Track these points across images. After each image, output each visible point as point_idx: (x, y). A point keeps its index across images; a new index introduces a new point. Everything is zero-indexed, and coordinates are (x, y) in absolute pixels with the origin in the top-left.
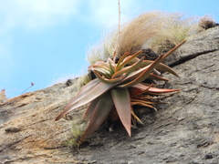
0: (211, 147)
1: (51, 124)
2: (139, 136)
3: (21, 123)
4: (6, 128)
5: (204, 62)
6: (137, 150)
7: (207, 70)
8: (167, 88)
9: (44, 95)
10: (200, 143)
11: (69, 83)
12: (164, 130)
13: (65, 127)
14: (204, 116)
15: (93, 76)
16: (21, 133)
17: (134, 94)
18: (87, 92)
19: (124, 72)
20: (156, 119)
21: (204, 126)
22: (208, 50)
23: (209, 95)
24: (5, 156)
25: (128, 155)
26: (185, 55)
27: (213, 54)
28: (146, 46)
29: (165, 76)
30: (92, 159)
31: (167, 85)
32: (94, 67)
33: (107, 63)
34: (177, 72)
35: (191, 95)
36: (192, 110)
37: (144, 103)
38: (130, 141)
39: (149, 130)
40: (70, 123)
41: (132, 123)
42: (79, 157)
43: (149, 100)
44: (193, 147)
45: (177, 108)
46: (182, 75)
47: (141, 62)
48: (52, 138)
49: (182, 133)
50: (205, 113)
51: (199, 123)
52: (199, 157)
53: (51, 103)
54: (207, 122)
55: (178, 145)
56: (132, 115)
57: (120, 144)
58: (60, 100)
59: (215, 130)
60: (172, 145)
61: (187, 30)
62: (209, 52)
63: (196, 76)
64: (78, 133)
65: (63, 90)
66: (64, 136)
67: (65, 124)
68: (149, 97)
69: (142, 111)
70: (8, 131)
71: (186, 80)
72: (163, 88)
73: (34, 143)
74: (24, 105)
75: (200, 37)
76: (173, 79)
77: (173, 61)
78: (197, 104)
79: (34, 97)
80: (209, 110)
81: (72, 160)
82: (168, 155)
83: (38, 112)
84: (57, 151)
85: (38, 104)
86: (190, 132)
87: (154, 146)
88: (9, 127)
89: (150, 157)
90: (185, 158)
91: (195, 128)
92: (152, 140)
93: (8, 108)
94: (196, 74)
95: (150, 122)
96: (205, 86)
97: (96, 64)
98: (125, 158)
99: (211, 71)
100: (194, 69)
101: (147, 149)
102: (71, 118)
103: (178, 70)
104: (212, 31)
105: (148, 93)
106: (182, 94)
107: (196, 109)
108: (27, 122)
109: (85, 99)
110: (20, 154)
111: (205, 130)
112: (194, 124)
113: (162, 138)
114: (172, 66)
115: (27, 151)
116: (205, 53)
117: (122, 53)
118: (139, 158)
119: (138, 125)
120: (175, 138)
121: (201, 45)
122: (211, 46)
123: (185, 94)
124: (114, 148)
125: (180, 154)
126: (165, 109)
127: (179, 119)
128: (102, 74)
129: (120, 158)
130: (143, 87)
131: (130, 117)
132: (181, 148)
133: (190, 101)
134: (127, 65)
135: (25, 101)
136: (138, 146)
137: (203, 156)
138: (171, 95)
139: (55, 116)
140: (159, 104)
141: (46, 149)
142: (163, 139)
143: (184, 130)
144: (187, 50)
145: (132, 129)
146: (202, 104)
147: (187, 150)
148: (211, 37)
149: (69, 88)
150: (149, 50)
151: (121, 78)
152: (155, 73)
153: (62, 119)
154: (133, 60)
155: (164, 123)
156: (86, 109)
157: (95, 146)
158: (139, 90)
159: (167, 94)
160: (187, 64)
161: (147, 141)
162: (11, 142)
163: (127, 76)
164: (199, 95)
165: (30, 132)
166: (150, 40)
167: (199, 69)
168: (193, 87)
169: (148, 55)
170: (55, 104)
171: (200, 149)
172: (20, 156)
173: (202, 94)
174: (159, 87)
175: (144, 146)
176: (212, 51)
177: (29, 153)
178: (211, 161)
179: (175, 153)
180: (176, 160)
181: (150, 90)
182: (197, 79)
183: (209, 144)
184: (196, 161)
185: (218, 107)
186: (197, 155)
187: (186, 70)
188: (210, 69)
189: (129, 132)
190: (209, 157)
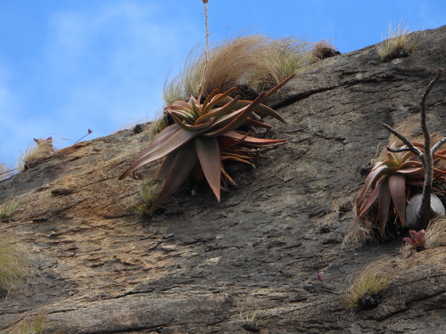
0: (328, 217)
1: (113, 185)
2: (231, 201)
3: (73, 183)
4: (53, 189)
5: (319, 103)
6: (228, 221)
7: (324, 114)
8: (270, 138)
9: (104, 146)
10: (313, 211)
11: (138, 129)
12: (265, 194)
13: (132, 189)
14: (319, 176)
15: (170, 120)
16: (73, 196)
17: (226, 145)
18: (162, 141)
19: (212, 115)
20: (254, 179)
21: (319, 189)
22: (325, 86)
23: (325, 147)
24: (50, 227)
25: (217, 227)
26: (294, 93)
27: (332, 92)
28: (242, 81)
29: (268, 122)
30: (168, 232)
31: (269, 133)
32: (172, 108)
33: (189, 103)
34: (283, 116)
35: (302, 147)
36: (302, 167)
37: (239, 158)
38: (220, 208)
39: (244, 194)
40: (139, 183)
41: (222, 184)
42: (151, 229)
43: (246, 154)
44: (304, 217)
45: (283, 165)
46: (290, 121)
47: (235, 102)
48: (114, 202)
49: (290, 199)
50: (320, 171)
51: (311, 185)
52: (311, 231)
53: (113, 156)
54: (322, 184)
55: (284, 214)
56: (222, 174)
57: (205, 213)
58: (125, 153)
59: (333, 195)
60: (275, 214)
61: (297, 60)
62: (327, 89)
63: (309, 122)
64: (150, 197)
65: (129, 138)
66: (131, 201)
67: (132, 184)
68: (244, 149)
69: (235, 168)
70: (56, 193)
71: (295, 127)
72: (263, 138)
73: (90, 209)
74: (77, 158)
75: (314, 70)
76: (278, 126)
77: (278, 102)
78: (309, 160)
79: (91, 147)
80: (326, 167)
81: (141, 233)
82: (269, 227)
83: (96, 168)
84: (121, 222)
85: (97, 157)
86: (300, 197)
87: (251, 216)
88: (57, 187)
89: (246, 230)
90: (293, 232)
91: (307, 192)
92: (248, 207)
93: (56, 162)
94: (309, 119)
95: (246, 182)
96: (320, 135)
97: (174, 105)
98: (212, 230)
99: (328, 115)
100: (306, 112)
101: (242, 219)
102: (141, 177)
103: (285, 114)
104: (331, 62)
105: (243, 144)
106: (289, 145)
107: (308, 166)
108: (81, 182)
109: (158, 151)
110: (72, 224)
111: (320, 194)
112: (305, 186)
113: (263, 204)
114: (276, 107)
115: (80, 220)
116: (321, 90)
117: (210, 90)
118: (231, 231)
119: (230, 186)
120: (280, 204)
121: (316, 80)
122: (329, 82)
123: (293, 146)
124: (197, 217)
125: (286, 226)
126: (267, 166)
127: (286, 179)
128: (182, 118)
129: (206, 231)
130: (238, 137)
131: (219, 176)
132: (288, 219)
133: (301, 156)
134: (216, 107)
135: (79, 153)
136: (230, 215)
137: (318, 229)
138: (275, 148)
139: (118, 174)
140: (259, 158)
141: (107, 217)
142: (264, 206)
143: (292, 194)
144: (297, 86)
145: (221, 192)
146: (316, 159)
147: (296, 221)
148: (329, 70)
149: (138, 136)
150: (246, 87)
151: (208, 124)
152: (254, 118)
153: (128, 178)
154: (224, 100)
155: (265, 184)
156: (160, 166)
157: (172, 214)
158: (232, 140)
159: (270, 146)
160: (297, 106)
161: (242, 208)
162: (59, 207)
163: (215, 120)
164: (312, 147)
165: (85, 194)
166: (248, 73)
167: (313, 112)
168: (305, 136)
169: (245, 93)
170: (120, 157)
171: (313, 220)
172: (71, 227)
173: (317, 145)
174: (258, 136)
175: (238, 215)
176: (331, 89)
177: (84, 223)
178: (327, 236)
179: (280, 225)
180: (280, 235)
181: (246, 140)
182: (310, 126)
183: (325, 214)
184: (307, 236)
185: (338, 164)
186: (309, 227)
187: (294, 113)
188: (328, 113)
189: (218, 196)
190: (325, 230)
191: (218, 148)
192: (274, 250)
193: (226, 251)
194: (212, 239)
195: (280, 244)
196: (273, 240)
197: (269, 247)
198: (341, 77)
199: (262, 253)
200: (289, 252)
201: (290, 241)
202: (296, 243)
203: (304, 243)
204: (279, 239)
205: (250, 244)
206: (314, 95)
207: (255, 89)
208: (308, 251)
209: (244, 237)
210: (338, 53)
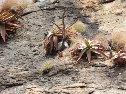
0: (35, 47)
2: (8, 42)
5: (34, 15)
8: (20, 24)
10: (31, 45)
12: (18, 40)
14: (33, 35)
17: (7, 26)
19: (3, 17)
20: (15, 36)
21: (33, 39)
22: (35, 10)
23: (35, 27)
26: (27, 12)
27: (37, 12)
28: (12, 8)
29: (19, 20)
34: (23, 18)
35: (29, 27)
36: (28, 33)
37: (11, 30)
38: (5, 44)
39: (12, 40)
41: (6, 37)
43: (13, 29)
44: (29, 47)
45: (23, 32)
46: (25, 20)
47: (10, 14)
49: (25, 42)
51: (31, 38)
52: (31, 51)
54: (34, 38)
55: (23, 46)
56: (6, 34)
59: (37, 41)
60: (20, 46)
61: (28, 3)
62: (36, 11)
63: (31, 20)
68: (12, 27)
69: (10, 33)
71: (27, 22)
72: (18, 24)
75: (33, 6)
76: (22, 21)
77: (22, 14)
78: (30, 31)
80: (35, 33)
82: (19, 50)
86: (28, 41)
87: (14, 46)
90: (25, 51)
91: (30, 40)
92: (13, 44)
94: (31, 19)
95: (13, 37)
96: (34, 24)
98: (3, 50)
100: (30, 18)
101: (11, 47)
107: (30, 33)
111: (33, 40)
112: (29, 38)
114: (22, 16)
116: (34, 11)
118: (8, 50)
119: (8, 38)
120: (22, 43)
121: (33, 8)
122: (37, 9)
123: (26, 27)
125: (24, 49)
126: (18, 32)
127: (24, 36)
131: (5, 35)
132: (24, 47)
133: (28, 30)
134: (5, 15)
136: (8, 46)
137: (32, 51)
138: (21, 27)
140: (16, 30)
142: (17, 43)
143: (25, 40)
144: (27, 10)
146: (32, 31)
147: (26, 48)
148: (37, 6)
150: (13, 10)
151: (2, 20)
152: (15, 19)
154: (7, 13)
155: (18, 37)
158: (9, 25)
160: (27, 16)
161: (11, 44)
163: (4, 19)
164: (31, 27)
166: (14, 6)
167: (32, 17)
168: (29, 24)
169: (13, 12)
171: (31, 48)
173: (33, 27)
174: (16, 24)
175: (10, 46)
176: (37, 11)
178: (35, 53)
179: (22, 49)
180: (22, 52)
181: (13, 25)
182: (31, 22)
183: (35, 46)
184: (29, 52)
185: (39, 32)
186: (30, 50)
187: (27, 18)
188: (36, 18)
189: (5, 40)
190: (34, 51)
191: (5, 27)
192: (20, 56)
193: (6, 56)
194: (2, 53)
195: (22, 54)
196: (20, 53)
197: (19, 55)
198: (40, 8)
199: (16, 57)
200: (24, 57)
201: (25, 54)
202: (26, 54)
203: (28, 54)
204: (22, 53)
205: (13, 54)
206: (32, 13)
207: (16, 11)
208: (29, 57)
209: (12, 52)
210: (39, 1)
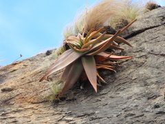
0: (158, 99)
1: (36, 84)
2: (103, 92)
3: (13, 84)
4: (2, 88)
5: (150, 35)
6: (102, 103)
7: (153, 41)
8: (123, 55)
9: (29, 63)
10: (150, 96)
11: (48, 53)
12: (122, 87)
13: (47, 86)
14: (152, 76)
15: (67, 47)
16: (14, 91)
17: (99, 60)
19: (91, 43)
20: (115, 79)
21: (152, 83)
22: (153, 25)
23: (155, 60)
24: (2, 110)
25: (96, 106)
26: (136, 30)
27: (157, 28)
28: (107, 24)
29: (122, 46)
30: (68, 110)
31: (123, 53)
32: (68, 40)
33: (78, 37)
34: (130, 43)
35: (142, 60)
36: (142, 71)
37: (106, 67)
38: (97, 96)
39: (110, 87)
40: (51, 83)
41: (98, 83)
42: (58, 109)
43: (110, 65)
44: (144, 99)
45: (131, 70)
46: (134, 45)
47: (103, 36)
48: (37, 95)
49: (136, 89)
50: (152, 73)
52: (149, 107)
53: (35, 69)
54: (154, 80)
55: (133, 98)
57: (89, 99)
58: (42, 66)
59: (161, 86)
60: (128, 98)
61: (137, 11)
62: (155, 27)
63: (145, 46)
64: (57, 91)
65: (44, 58)
66: (47, 93)
67: (46, 84)
68: (110, 62)
69: (105, 73)
70: (4, 90)
71: (137, 49)
72: (120, 55)
73: (23, 99)
74: (15, 70)
75: (147, 16)
76: (128, 48)
77: (127, 35)
78: (146, 67)
79: (22, 64)
80: (156, 71)
81: (53, 111)
82: (125, 106)
83: (26, 75)
84: (41, 105)
86: (142, 88)
87: (115, 100)
88: (4, 87)
89: (112, 107)
90: (139, 108)
91: (146, 85)
92: (113, 95)
93: (3, 73)
94: (145, 44)
95: (111, 81)
96: (152, 53)
97: (69, 38)
98: (93, 108)
99: (156, 42)
100: (144, 40)
101: (110, 101)
102: (51, 80)
103: (132, 42)
105: (109, 59)
106: (135, 59)
107: (145, 71)
108: (18, 84)
110: (13, 107)
111: (153, 86)
112: (145, 82)
114: (126, 38)
115: (18, 105)
116: (151, 28)
117: (89, 30)
118: (104, 109)
119: (102, 83)
120: (131, 92)
121: (148, 22)
122: (155, 23)
123: (137, 60)
124: (84, 101)
125: (135, 105)
126: (122, 71)
127: (133, 78)
128: (74, 46)
129: (89, 109)
130: (106, 55)
131: (96, 78)
132: (135, 100)
133: (141, 65)
134: (93, 39)
135: (15, 68)
136: (103, 99)
137: (153, 106)
138: (127, 61)
139: (39, 79)
141: (33, 103)
142: (122, 94)
143: (137, 87)
144: (137, 26)
145: (97, 86)
146: (150, 66)
147: (140, 102)
148: (155, 16)
149: (49, 57)
151: (88, 48)
152: (114, 44)
153: (44, 81)
154: (97, 35)
155: (122, 82)
156: (62, 73)
157: (70, 100)
158: (102, 57)
160: (138, 37)
161: (109, 95)
162: (6, 98)
163: (93, 46)
164: (147, 60)
165: (20, 90)
167: (147, 40)
168: (143, 54)
169: (108, 30)
170: (39, 69)
171: (149, 101)
172: (13, 109)
173: (150, 59)
174: (117, 54)
175: (107, 99)
176: (157, 27)
177: (20, 107)
178: (158, 110)
179: (131, 104)
180: (132, 110)
181: (111, 57)
182: (146, 48)
183: (157, 97)
184: (147, 110)
185: (163, 69)
186: (148, 105)
187: (137, 41)
188: (155, 40)
189: (96, 89)
190: (157, 107)
192: (129, 119)
193: (101, 120)
194: (93, 114)
195: (132, 115)
196: (128, 113)
197: (126, 117)
198: (162, 20)
199: (122, 120)
200: (137, 119)
201: (138, 113)
202: (141, 114)
203: (145, 114)
204: (131, 112)
205: (115, 116)
206: (147, 31)
207: (114, 28)
208: (147, 119)
209: (111, 112)
210: (159, 6)
